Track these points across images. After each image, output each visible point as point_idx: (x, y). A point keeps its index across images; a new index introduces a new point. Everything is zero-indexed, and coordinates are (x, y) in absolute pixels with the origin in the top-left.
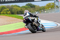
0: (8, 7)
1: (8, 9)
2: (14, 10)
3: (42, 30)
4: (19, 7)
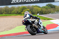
0: (28, 7)
1: (29, 10)
2: (34, 10)
3: (44, 33)
4: (39, 7)
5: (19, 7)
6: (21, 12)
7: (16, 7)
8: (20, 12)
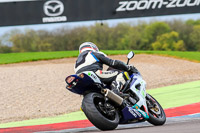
1: (176, 34)
2: (195, 35)
5: (144, 26)
6: (151, 41)
7: (132, 26)
8: (147, 41)
